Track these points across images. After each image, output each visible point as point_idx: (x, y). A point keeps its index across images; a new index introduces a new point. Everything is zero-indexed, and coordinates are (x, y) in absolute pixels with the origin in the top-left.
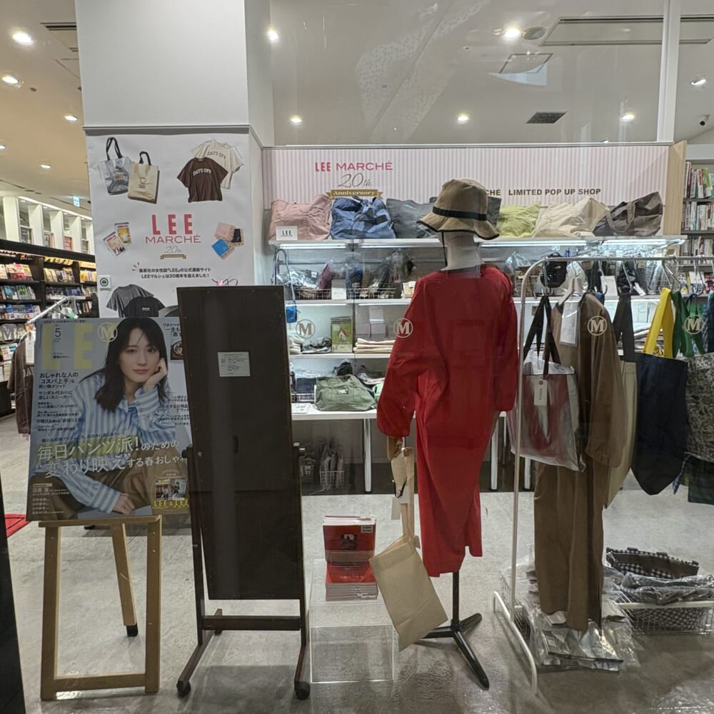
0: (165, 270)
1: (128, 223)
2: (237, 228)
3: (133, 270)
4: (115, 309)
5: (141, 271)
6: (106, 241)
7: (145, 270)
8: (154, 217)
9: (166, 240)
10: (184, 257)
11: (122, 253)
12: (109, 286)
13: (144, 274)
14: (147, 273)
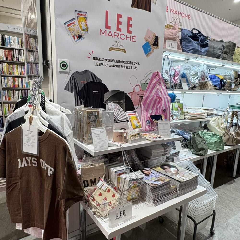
0: (112, 61)
1: (86, 12)
2: (157, 35)
3: (88, 57)
4: (72, 92)
5: (94, 59)
6: (66, 25)
7: (97, 59)
8: (107, 12)
9: (114, 35)
10: (125, 51)
11: (80, 40)
12: (67, 70)
13: (96, 61)
14: (99, 62)
